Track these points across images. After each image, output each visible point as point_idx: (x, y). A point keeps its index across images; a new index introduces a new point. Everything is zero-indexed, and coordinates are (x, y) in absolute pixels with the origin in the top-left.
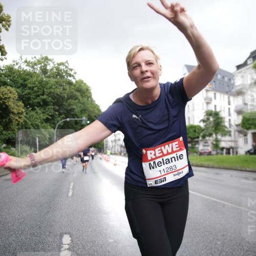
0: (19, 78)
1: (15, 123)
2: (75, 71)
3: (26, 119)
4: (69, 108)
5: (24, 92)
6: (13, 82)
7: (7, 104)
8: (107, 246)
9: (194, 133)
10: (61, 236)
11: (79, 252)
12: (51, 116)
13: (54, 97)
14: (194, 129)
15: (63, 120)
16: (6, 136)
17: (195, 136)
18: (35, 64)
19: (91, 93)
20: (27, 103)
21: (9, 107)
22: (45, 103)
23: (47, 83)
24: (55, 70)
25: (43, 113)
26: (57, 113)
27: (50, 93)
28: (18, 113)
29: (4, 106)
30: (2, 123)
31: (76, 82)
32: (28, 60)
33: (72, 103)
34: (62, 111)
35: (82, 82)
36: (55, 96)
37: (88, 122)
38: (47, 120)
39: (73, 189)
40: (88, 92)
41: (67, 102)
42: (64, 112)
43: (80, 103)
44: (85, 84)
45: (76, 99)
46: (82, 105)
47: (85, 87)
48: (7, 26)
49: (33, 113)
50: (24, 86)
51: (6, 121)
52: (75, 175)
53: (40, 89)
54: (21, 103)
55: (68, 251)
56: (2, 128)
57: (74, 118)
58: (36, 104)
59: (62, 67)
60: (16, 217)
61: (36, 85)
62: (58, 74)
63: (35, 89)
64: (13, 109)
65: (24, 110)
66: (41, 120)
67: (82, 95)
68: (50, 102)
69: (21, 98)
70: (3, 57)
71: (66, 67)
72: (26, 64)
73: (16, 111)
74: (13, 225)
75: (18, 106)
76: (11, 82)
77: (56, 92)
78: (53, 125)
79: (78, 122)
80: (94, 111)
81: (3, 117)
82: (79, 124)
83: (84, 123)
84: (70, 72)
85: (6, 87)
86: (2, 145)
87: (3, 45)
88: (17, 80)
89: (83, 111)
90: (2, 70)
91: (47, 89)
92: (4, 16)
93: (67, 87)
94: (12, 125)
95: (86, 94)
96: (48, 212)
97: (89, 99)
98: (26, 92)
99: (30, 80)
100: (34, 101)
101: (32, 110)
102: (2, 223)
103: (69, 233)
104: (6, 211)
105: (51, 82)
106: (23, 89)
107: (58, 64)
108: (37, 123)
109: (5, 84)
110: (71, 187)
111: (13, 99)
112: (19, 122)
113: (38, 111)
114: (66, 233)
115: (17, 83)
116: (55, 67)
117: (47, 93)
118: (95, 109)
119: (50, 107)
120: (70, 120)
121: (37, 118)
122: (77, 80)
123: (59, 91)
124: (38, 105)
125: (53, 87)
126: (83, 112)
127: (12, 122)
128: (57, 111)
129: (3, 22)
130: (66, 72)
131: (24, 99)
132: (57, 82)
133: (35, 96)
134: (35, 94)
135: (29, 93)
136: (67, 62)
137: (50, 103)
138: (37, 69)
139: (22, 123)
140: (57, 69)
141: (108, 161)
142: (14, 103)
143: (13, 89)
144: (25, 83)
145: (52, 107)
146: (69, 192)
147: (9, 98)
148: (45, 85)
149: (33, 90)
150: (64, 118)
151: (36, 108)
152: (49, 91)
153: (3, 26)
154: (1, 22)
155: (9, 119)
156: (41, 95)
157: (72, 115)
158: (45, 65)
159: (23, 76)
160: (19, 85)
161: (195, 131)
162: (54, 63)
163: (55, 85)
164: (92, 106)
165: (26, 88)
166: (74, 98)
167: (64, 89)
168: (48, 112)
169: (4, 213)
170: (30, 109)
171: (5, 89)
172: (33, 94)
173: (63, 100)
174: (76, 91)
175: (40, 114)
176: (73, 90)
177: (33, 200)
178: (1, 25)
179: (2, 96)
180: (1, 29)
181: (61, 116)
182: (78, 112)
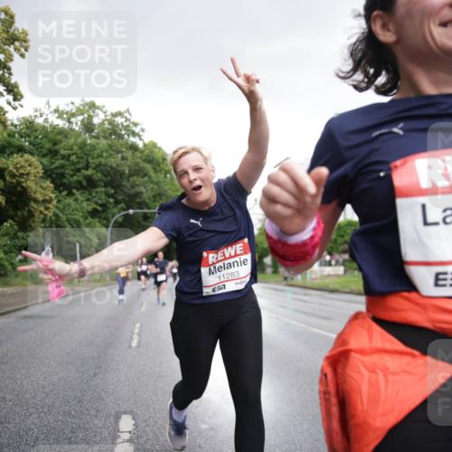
0: (45, 139)
1: (38, 217)
2: (143, 127)
4: (133, 191)
5: (53, 163)
6: (34, 146)
7: (24, 184)
8: (198, 436)
10: (117, 418)
11: (149, 447)
12: (102, 205)
13: (105, 172)
15: (123, 213)
16: (22, 241)
18: (73, 115)
20: (58, 182)
21: (28, 190)
22: (91, 184)
23: (94, 147)
24: (107, 126)
25: (88, 200)
26: (111, 200)
27: (100, 165)
28: (44, 201)
29: (19, 189)
30: (16, 219)
31: (145, 145)
32: (61, 109)
33: (137, 183)
34: (120, 198)
35: (154, 145)
36: (108, 171)
38: (94, 213)
39: (139, 334)
40: (166, 162)
41: (128, 181)
42: (123, 199)
43: (152, 182)
44: (160, 148)
45: (145, 175)
46: (156, 187)
47: (160, 154)
48: (23, 50)
49: (69, 200)
50: (53, 153)
51: (23, 214)
52: (143, 309)
53: (82, 158)
54: (48, 183)
55: (128, 444)
56: (16, 227)
57: (142, 209)
58: (74, 185)
59: (119, 120)
60: (40, 382)
61: (74, 152)
62: (113, 131)
63: (72, 158)
64: (35, 193)
65: (53, 196)
66: (83, 212)
67: (154, 169)
68: (99, 181)
69: (48, 174)
70: (17, 103)
71: (127, 120)
72: (57, 115)
73: (39, 197)
74: (34, 398)
75: (44, 189)
76: (32, 147)
77: (109, 164)
78: (105, 222)
79: (149, 215)
81: (16, 208)
82: (151, 220)
84: (134, 128)
85: (22, 156)
86: (17, 256)
87: (16, 83)
88: (40, 143)
89: (158, 196)
90: (16, 126)
91: (93, 158)
92: (16, 32)
93: (129, 154)
94: (33, 221)
95: (162, 166)
96: (95, 375)
97: (168, 176)
98: (58, 163)
99: (64, 143)
100: (71, 179)
101: (67, 195)
102: (15, 393)
103: (131, 413)
104: (23, 372)
105: (101, 146)
106: (52, 157)
107: (112, 114)
108: (77, 217)
109: (21, 150)
110: (136, 331)
111: (35, 176)
112: (45, 215)
113: (79, 196)
114: (126, 413)
115: (41, 148)
116: (107, 120)
117: (94, 166)
119: (99, 189)
120: (134, 213)
122: (146, 142)
123: (114, 161)
124: (78, 186)
125: (105, 154)
126: (158, 198)
127: (33, 216)
128: (109, 196)
129: (16, 43)
130: (127, 128)
131: (54, 175)
132: (110, 146)
133: (73, 170)
134: (73, 168)
135: (62, 166)
136: (128, 111)
137: (100, 183)
138: (77, 124)
139: (50, 218)
140: (111, 123)
142: (37, 184)
143: (34, 159)
144: (56, 147)
145: (103, 189)
146: (132, 339)
147: (28, 174)
148: (90, 151)
149: (68, 160)
150: (124, 210)
151: (75, 191)
152: (97, 161)
153: (15, 49)
154: (12, 43)
155: (29, 211)
156: (84, 168)
157: (139, 203)
158: (90, 117)
159: (51, 136)
160: (45, 151)
162: (105, 113)
163: (107, 152)
164: (173, 188)
165: (56, 157)
166: (141, 173)
167: (123, 158)
168: (96, 199)
169: (18, 376)
170: (65, 193)
171: (20, 159)
172: (70, 168)
173: (121, 177)
174: (144, 161)
175: (82, 202)
176: (139, 160)
177: (69, 353)
178: (11, 49)
179: (14, 171)
180: (11, 55)
181: (119, 206)
182: (149, 199)
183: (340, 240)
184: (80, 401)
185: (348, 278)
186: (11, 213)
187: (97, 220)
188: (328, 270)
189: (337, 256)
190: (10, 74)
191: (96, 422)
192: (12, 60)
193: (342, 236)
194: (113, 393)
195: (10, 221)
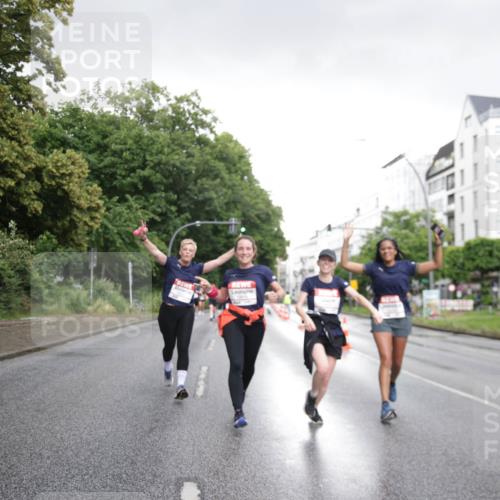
0: (92, 130)
1: (82, 230)
2: (215, 115)
3: (106, 222)
4: (201, 197)
5: (102, 161)
6: (79, 138)
7: (66, 188)
9: (489, 259)
10: (179, 486)
12: (160, 215)
13: (167, 173)
14: (488, 248)
15: (188, 225)
17: (491, 266)
18: (127, 100)
19: (249, 164)
20: (108, 186)
21: (71, 195)
22: (148, 187)
23: (152, 141)
24: (170, 112)
25: (144, 208)
26: (173, 208)
27: (159, 164)
28: (90, 209)
29: (59, 193)
30: (55, 230)
32: (112, 92)
33: (206, 186)
34: (184, 205)
35: (228, 138)
36: (169, 171)
37: (243, 230)
38: (152, 224)
39: (206, 381)
40: (244, 160)
41: (196, 183)
42: (189, 207)
43: (225, 186)
44: (236, 142)
45: (216, 176)
46: (230, 192)
47: (236, 150)
48: (65, 14)
49: (121, 208)
50: (102, 148)
51: (63, 225)
52: (210, 349)
53: (137, 155)
54: (95, 186)
56: (54, 240)
57: (211, 220)
58: (127, 189)
59: (185, 106)
60: (84, 436)
61: (128, 146)
62: (177, 120)
63: (124, 154)
64: (79, 199)
65: (101, 202)
67: (228, 169)
68: (157, 183)
69: (95, 174)
70: (59, 84)
71: (195, 106)
72: (108, 99)
73: (84, 203)
74: (77, 456)
75: (90, 194)
76: (76, 139)
77: (172, 162)
78: (165, 236)
79: (220, 228)
80: (257, 203)
81: (55, 217)
82: (223, 234)
83: (232, 231)
84: (204, 117)
85: (64, 152)
87: (58, 58)
88: (87, 136)
89: (232, 204)
90: (57, 114)
91: (151, 155)
93: (195, 150)
94: (76, 234)
95: (238, 165)
96: (151, 430)
97: (246, 178)
98: (108, 160)
99: (115, 136)
100: (124, 182)
101: (119, 201)
103: (195, 480)
104: (63, 422)
105: (161, 140)
106: (101, 153)
107: (176, 98)
108: (130, 229)
109: (64, 144)
110: (203, 376)
111: (79, 177)
112: (91, 227)
113: (133, 203)
114: (188, 480)
115: (89, 141)
116: (171, 105)
117: (152, 164)
118: (259, 200)
119: (158, 194)
120: (202, 225)
121: (130, 220)
122: (219, 133)
123: (177, 158)
124: (133, 191)
125: (166, 150)
126: (232, 206)
127: (76, 227)
128: (174, 203)
129: (57, 5)
130: (194, 116)
131: (103, 176)
132: (173, 140)
133: (126, 170)
134: (126, 167)
135: (113, 165)
136: (195, 94)
137: (159, 186)
138: (131, 110)
139: (97, 230)
140: (175, 109)
141: (286, 319)
142: (81, 187)
143: (78, 156)
144: (106, 141)
145: (163, 195)
146: (197, 386)
147: (71, 175)
148: (148, 145)
149: (120, 157)
150: (189, 221)
151: (128, 196)
152: (155, 159)
153: (55, 13)
154: (53, 6)
155: (72, 221)
156: (139, 167)
157: (207, 212)
158: (150, 104)
159: (100, 127)
160: (92, 146)
161: (491, 254)
162: (167, 96)
163: (168, 146)
164: (251, 194)
165: (106, 154)
166: (211, 174)
167: (189, 155)
168: (154, 207)
169: (57, 428)
170: (116, 198)
171: (61, 155)
172: (122, 166)
173: (186, 179)
174: (216, 158)
175: (137, 210)
176: (209, 157)
177: (119, 401)
178: (51, 13)
179: (54, 170)
180: (52, 22)
181: (182, 216)
182: (221, 208)
183: (469, 265)
184: (133, 463)
185: (479, 315)
186: (50, 223)
187: (155, 232)
188: (452, 304)
189: (465, 286)
190: (51, 46)
191: (153, 489)
192: (52, 29)
193: (473, 260)
194: (172, 454)
195: (48, 233)
